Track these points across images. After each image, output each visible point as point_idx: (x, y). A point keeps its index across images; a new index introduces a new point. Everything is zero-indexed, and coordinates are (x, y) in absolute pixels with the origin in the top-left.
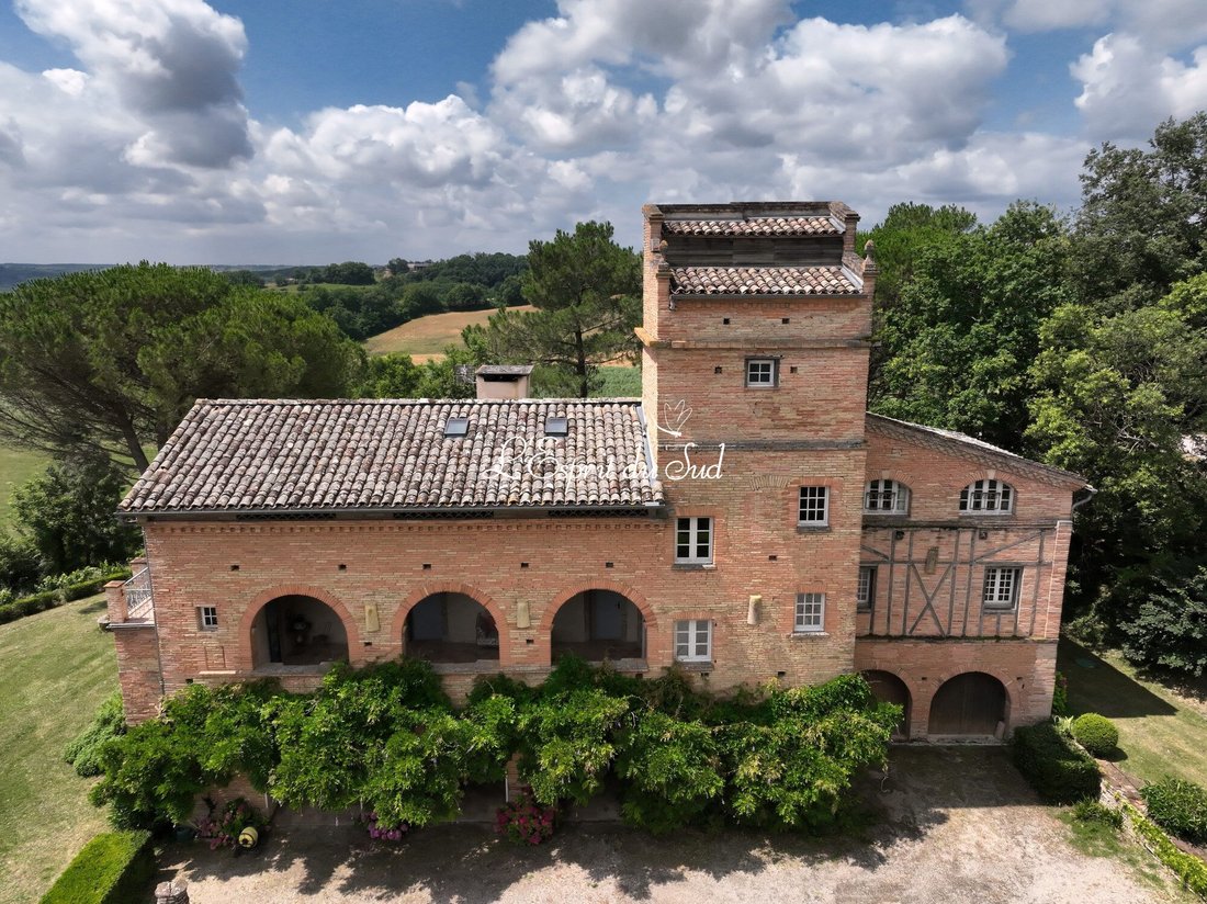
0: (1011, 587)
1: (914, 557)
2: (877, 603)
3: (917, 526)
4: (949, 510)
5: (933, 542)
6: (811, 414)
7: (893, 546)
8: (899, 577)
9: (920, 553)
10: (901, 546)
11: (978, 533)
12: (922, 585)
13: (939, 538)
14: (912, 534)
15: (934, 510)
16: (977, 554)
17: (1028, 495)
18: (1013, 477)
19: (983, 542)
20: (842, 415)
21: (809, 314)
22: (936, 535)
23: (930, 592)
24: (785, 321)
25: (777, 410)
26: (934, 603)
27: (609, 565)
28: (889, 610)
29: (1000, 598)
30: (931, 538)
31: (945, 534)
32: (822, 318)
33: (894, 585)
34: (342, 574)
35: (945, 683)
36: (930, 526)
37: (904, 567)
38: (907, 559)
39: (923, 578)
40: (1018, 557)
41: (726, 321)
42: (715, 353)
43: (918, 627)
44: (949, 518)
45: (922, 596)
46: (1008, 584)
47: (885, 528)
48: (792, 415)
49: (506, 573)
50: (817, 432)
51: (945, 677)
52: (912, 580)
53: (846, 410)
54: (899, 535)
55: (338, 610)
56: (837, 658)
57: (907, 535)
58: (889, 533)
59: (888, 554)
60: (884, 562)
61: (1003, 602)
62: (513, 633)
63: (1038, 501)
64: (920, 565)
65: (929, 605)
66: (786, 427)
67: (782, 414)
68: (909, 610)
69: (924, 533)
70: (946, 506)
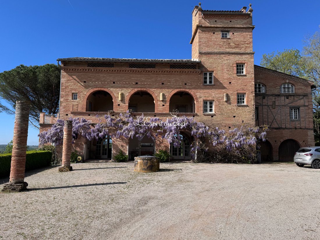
0: (297, 113)
1: (269, 104)
2: (259, 117)
3: (269, 95)
4: (277, 91)
5: (274, 100)
6: (238, 45)
7: (262, 101)
8: (265, 110)
9: (270, 103)
10: (264, 101)
11: (286, 97)
12: (272, 112)
13: (275, 98)
14: (267, 98)
15: (273, 91)
16: (286, 103)
17: (298, 87)
18: (294, 82)
19: (288, 100)
20: (246, 45)
21: (236, 20)
22: (274, 98)
23: (274, 114)
24: (231, 21)
25: (230, 43)
26: (276, 118)
27: (186, 84)
28: (263, 120)
29: (295, 118)
30: (273, 99)
31: (277, 97)
32: (240, 21)
33: (264, 112)
34: (114, 84)
35: (282, 142)
36: (272, 95)
37: (266, 107)
38: (267, 105)
39: (272, 110)
40: (298, 104)
41: (216, 21)
42: (213, 29)
43: (272, 125)
44: (277, 93)
45: (272, 116)
46: (297, 112)
47: (260, 96)
48: (234, 45)
49: (158, 85)
50: (240, 49)
51: (282, 141)
52: (269, 111)
53: (248, 44)
54: (264, 98)
55: (111, 94)
56: (250, 112)
57: (266, 98)
58: (261, 97)
59: (261, 103)
60: (261, 106)
61: (296, 119)
62: (159, 103)
63: (302, 89)
64: (271, 106)
65: (274, 118)
66: (232, 48)
67: (231, 44)
68: (269, 120)
69: (271, 97)
70: (276, 90)
